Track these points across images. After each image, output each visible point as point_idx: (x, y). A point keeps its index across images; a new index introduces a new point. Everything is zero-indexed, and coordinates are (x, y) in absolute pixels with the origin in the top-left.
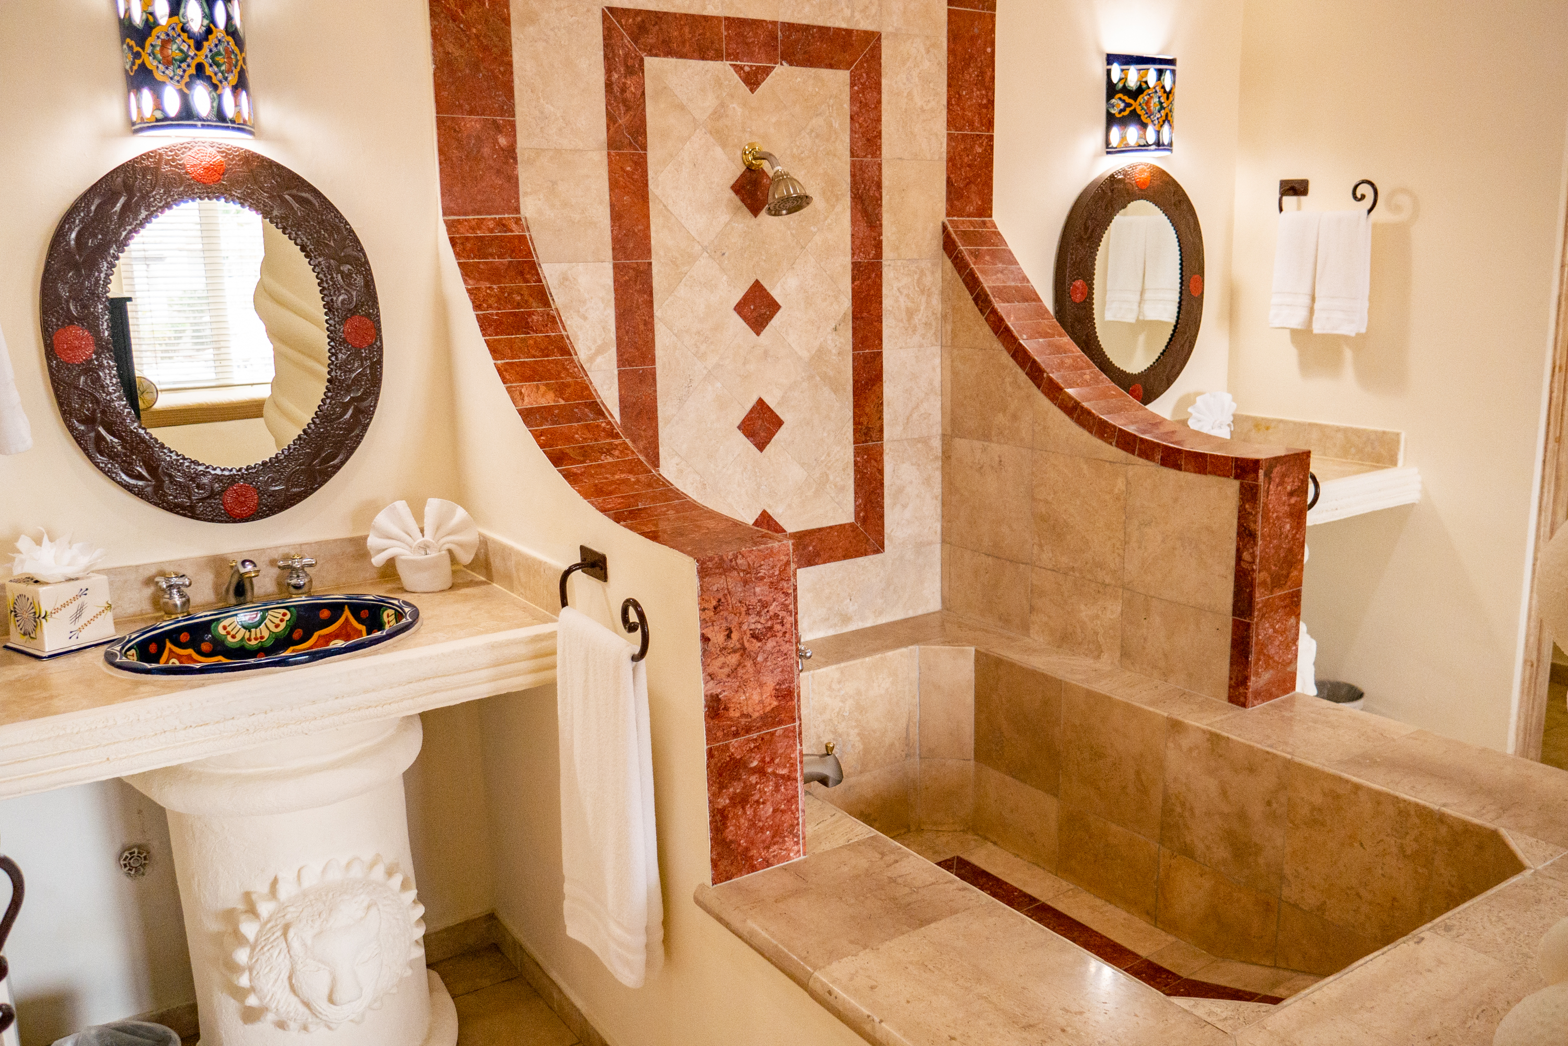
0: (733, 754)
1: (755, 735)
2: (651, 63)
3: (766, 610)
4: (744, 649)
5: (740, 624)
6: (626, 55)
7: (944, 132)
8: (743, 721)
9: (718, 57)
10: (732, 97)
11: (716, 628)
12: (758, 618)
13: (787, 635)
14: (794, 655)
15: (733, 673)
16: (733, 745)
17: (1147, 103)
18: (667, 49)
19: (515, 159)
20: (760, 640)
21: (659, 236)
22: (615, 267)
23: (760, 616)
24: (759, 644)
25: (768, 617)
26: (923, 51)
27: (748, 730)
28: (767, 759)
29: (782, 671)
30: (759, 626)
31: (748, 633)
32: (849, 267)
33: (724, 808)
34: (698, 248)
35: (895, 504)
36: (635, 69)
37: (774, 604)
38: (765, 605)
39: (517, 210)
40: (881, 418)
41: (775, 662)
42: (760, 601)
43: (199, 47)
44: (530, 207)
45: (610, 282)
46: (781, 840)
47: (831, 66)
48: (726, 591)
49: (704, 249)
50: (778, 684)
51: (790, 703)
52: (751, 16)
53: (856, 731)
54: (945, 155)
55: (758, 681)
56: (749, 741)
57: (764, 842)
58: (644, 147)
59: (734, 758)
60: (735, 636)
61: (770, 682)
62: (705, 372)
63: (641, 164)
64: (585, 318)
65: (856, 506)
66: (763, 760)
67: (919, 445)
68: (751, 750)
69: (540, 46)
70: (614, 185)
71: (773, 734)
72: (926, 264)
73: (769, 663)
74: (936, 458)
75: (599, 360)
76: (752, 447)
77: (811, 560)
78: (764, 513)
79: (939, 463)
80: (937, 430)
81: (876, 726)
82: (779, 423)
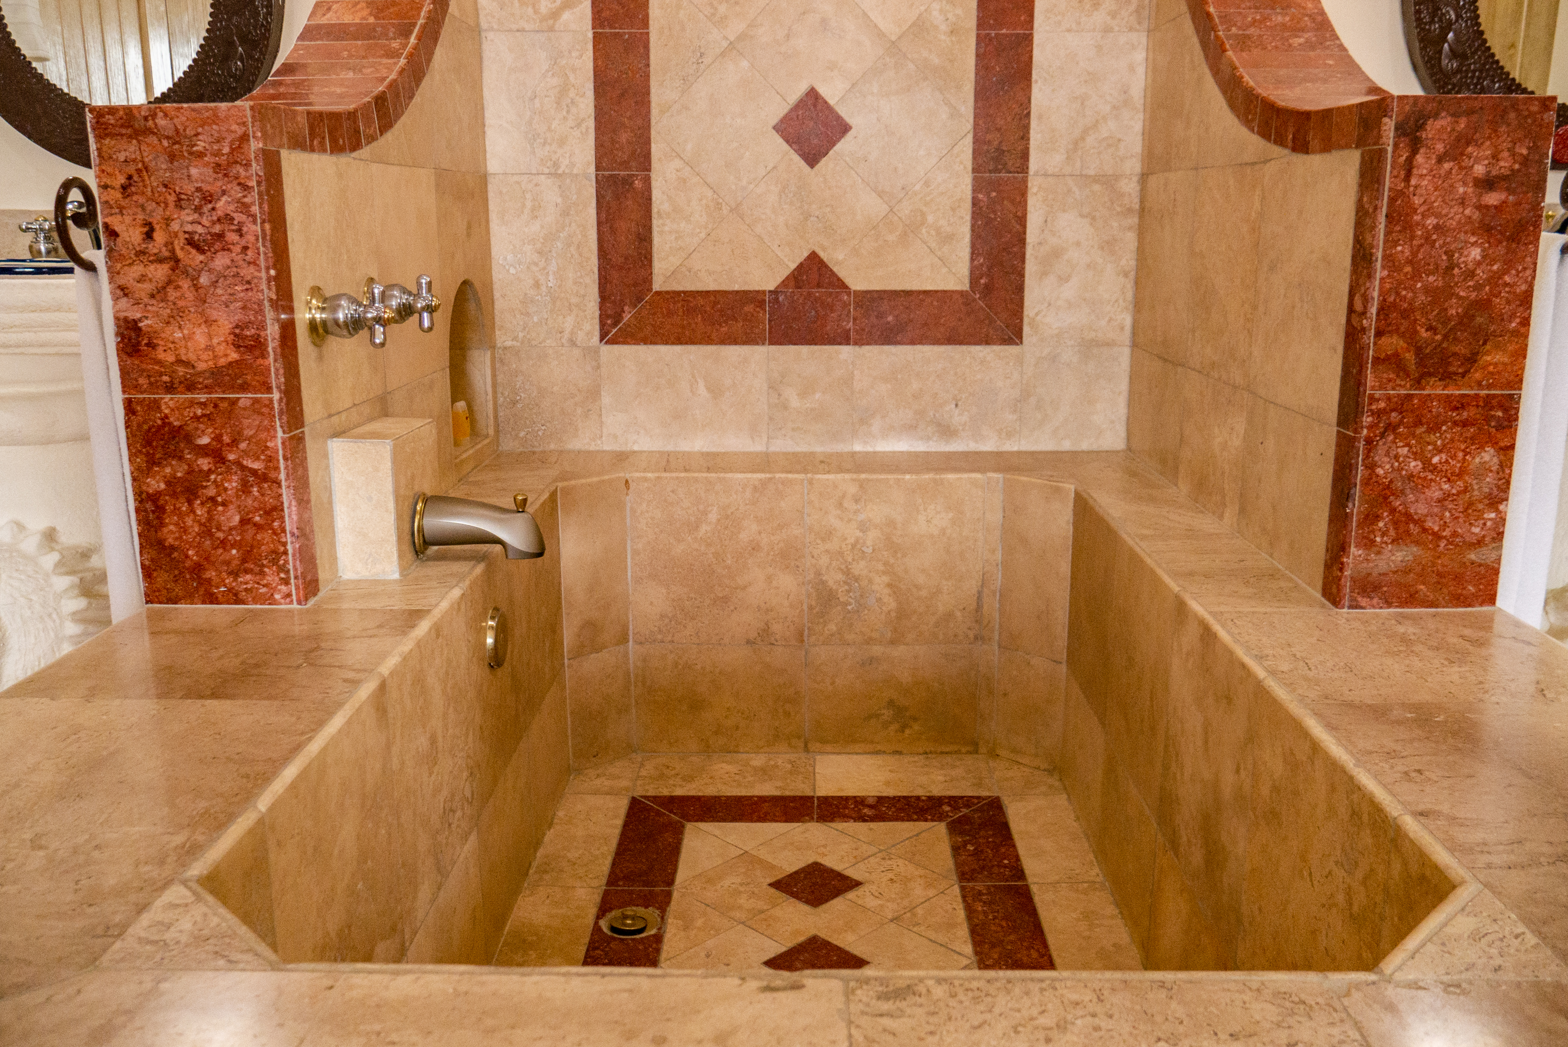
0: (166, 417)
1: (203, 397)
3: (210, 206)
4: (177, 261)
5: (168, 221)
8: (181, 370)
11: (128, 219)
12: (196, 216)
13: (249, 253)
14: (264, 286)
15: (159, 293)
16: (166, 403)
20: (201, 251)
23: (201, 214)
24: (202, 258)
25: (215, 218)
27: (190, 387)
28: (226, 439)
29: (244, 308)
30: (200, 229)
31: (182, 237)
33: (159, 493)
35: (1045, 274)
37: (224, 199)
38: (208, 198)
40: (1025, 137)
41: (229, 291)
42: (198, 189)
46: (257, 569)
48: (140, 165)
50: (237, 326)
51: (260, 361)
53: (886, 579)
55: (202, 314)
56: (192, 403)
57: (228, 563)
59: (170, 424)
60: (159, 236)
61: (225, 322)
62: (725, 44)
65: (973, 269)
66: (218, 438)
67: (1097, 187)
68: (197, 418)
71: (234, 402)
73: (219, 291)
74: (1130, 210)
75: (566, 16)
76: (796, 158)
77: (889, 336)
78: (813, 256)
79: (1134, 220)
80: (1134, 166)
81: (921, 579)
82: (845, 128)
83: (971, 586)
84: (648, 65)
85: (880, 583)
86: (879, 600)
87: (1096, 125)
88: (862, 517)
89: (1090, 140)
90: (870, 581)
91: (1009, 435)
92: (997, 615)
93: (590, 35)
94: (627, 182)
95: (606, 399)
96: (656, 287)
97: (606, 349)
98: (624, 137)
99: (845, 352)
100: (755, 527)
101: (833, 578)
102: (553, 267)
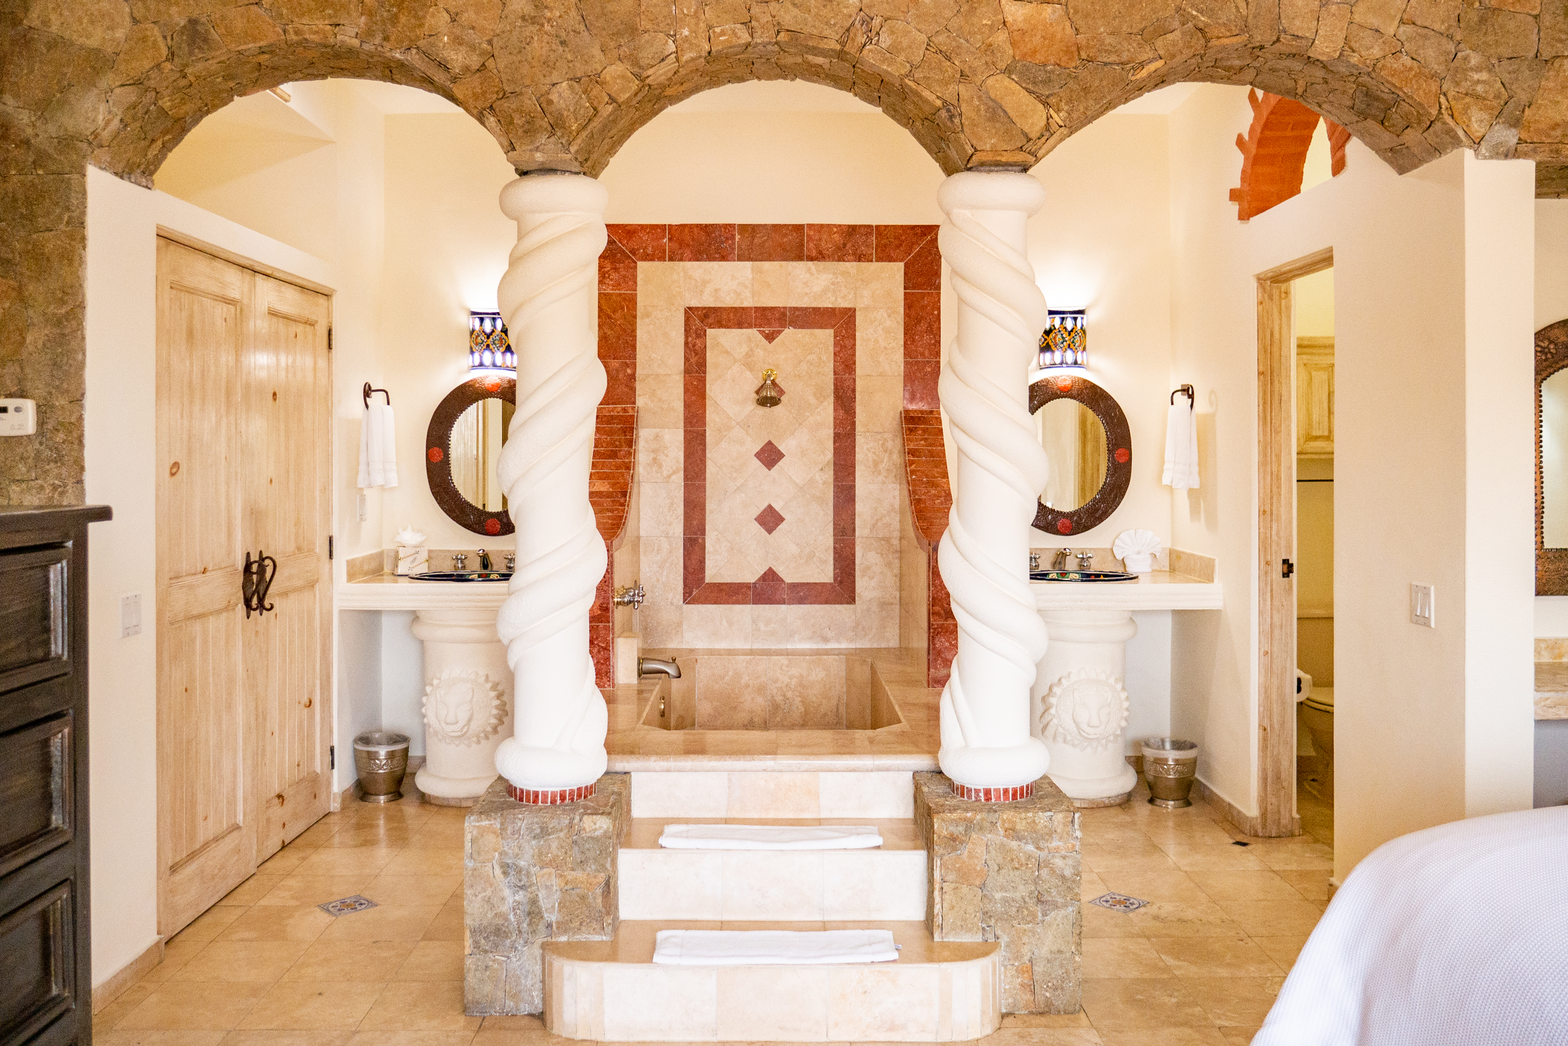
2: (709, 332)
6: (697, 329)
7: (902, 360)
9: (750, 326)
10: (758, 346)
14: (610, 592)
17: (1055, 338)
18: (719, 324)
19: (635, 380)
21: (711, 416)
22: (685, 431)
26: (885, 315)
29: (603, 599)
32: (832, 435)
34: (734, 423)
35: (863, 576)
36: (701, 335)
39: (634, 403)
40: (854, 523)
43: (488, 338)
44: (640, 401)
45: (682, 438)
46: (600, 677)
47: (822, 328)
49: (738, 423)
51: (607, 614)
52: (770, 305)
53: (799, 699)
54: (902, 374)
58: (705, 372)
61: (598, 602)
62: (735, 487)
63: (703, 381)
64: (667, 456)
65: (835, 574)
67: (883, 542)
69: (651, 327)
70: (686, 391)
71: (597, 626)
72: (888, 436)
74: (896, 551)
75: (674, 477)
76: (763, 531)
77: (801, 601)
78: (770, 569)
79: (898, 555)
80: (897, 534)
81: (814, 699)
82: (782, 519)
83: (834, 702)
84: (705, 495)
85: (797, 700)
86: (797, 707)
87: (881, 519)
88: (790, 673)
89: (880, 524)
90: (794, 699)
91: (851, 641)
92: (844, 714)
93: (683, 484)
94: (696, 540)
95: (685, 627)
96: (707, 581)
97: (686, 607)
98: (695, 523)
99: (783, 607)
100: (747, 678)
101: (779, 699)
102: (665, 573)
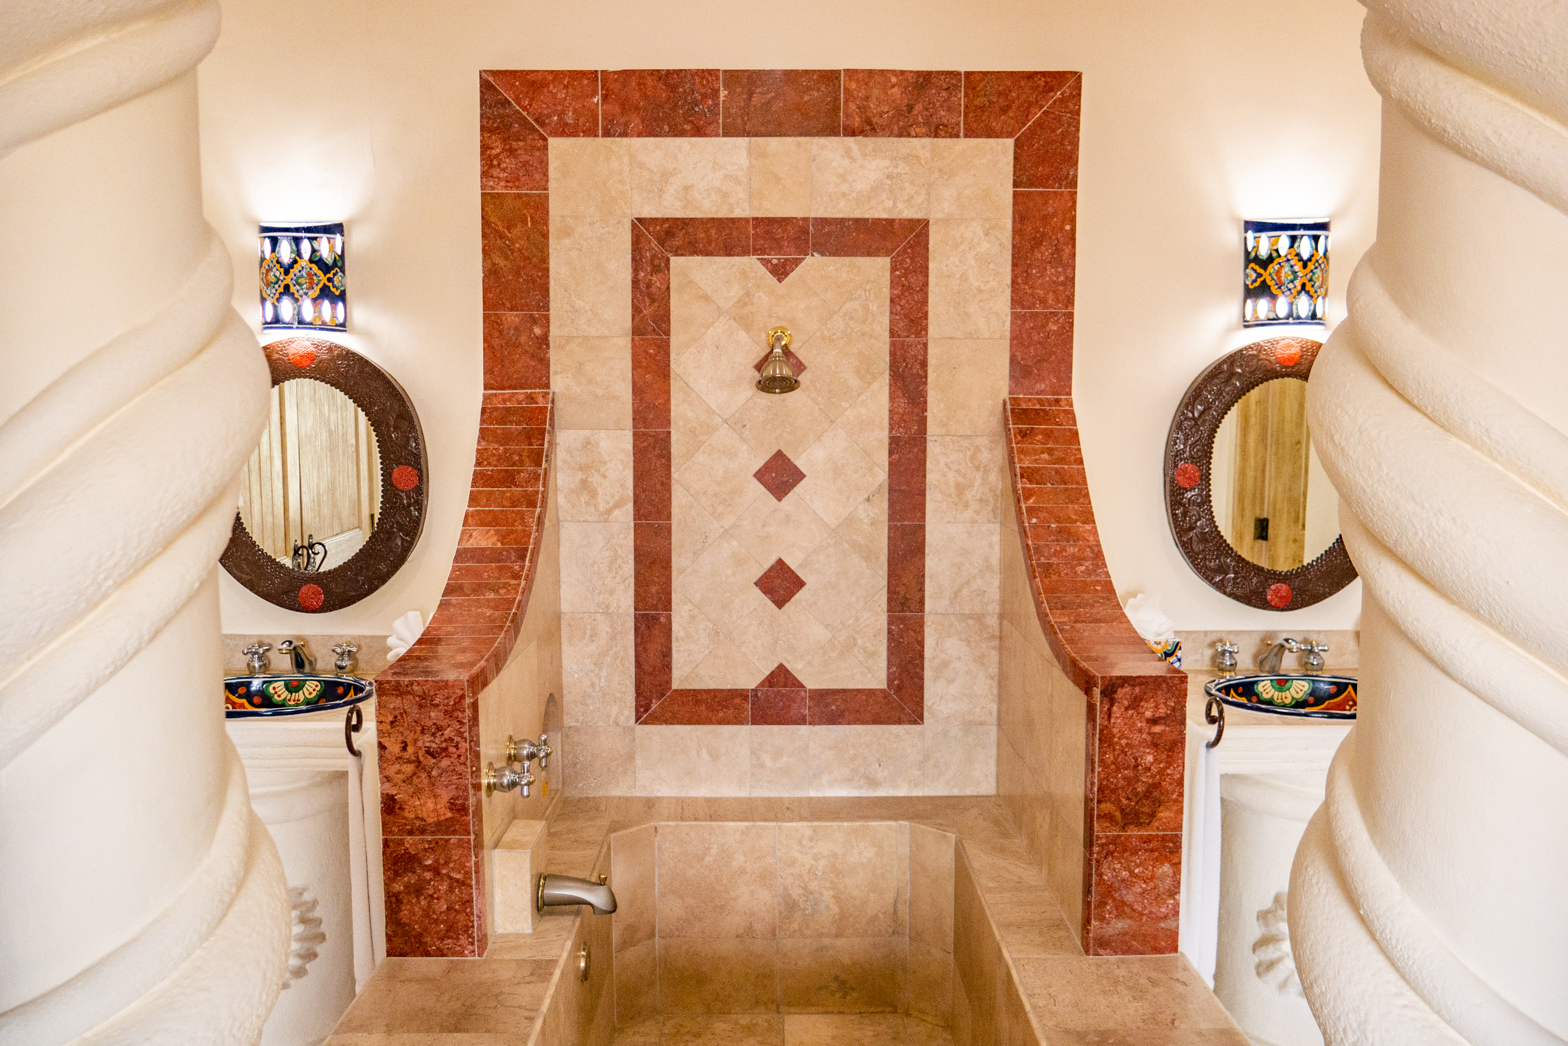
0: (407, 849)
1: (429, 838)
2: (676, 262)
3: (440, 733)
4: (419, 762)
5: (416, 741)
6: (654, 257)
7: (1008, 310)
8: (418, 823)
9: (745, 252)
10: (759, 286)
11: (393, 740)
12: (432, 738)
13: (462, 758)
14: (469, 776)
15: (408, 780)
16: (408, 841)
17: (1278, 273)
18: (693, 249)
19: (548, 346)
20: (435, 757)
21: (679, 408)
22: (635, 434)
23: (435, 737)
24: (434, 761)
25: (443, 739)
26: (980, 233)
27: (423, 831)
28: (442, 861)
29: (457, 788)
30: (434, 745)
31: (423, 749)
32: (886, 441)
33: (399, 893)
34: (718, 420)
35: (937, 677)
36: (661, 267)
37: (449, 729)
38: (439, 729)
39: (547, 386)
40: (922, 590)
41: (449, 779)
42: (434, 724)
43: (287, 272)
44: (558, 383)
45: (629, 447)
46: (455, 936)
47: (869, 254)
48: (402, 711)
49: (725, 421)
50: (452, 799)
51: (464, 818)
52: (780, 214)
53: (831, 893)
54: (1008, 334)
55: (432, 791)
56: (423, 841)
57: (437, 933)
58: (667, 333)
59: (409, 853)
60: (410, 749)
61: (445, 795)
62: (721, 530)
63: (664, 348)
64: (605, 477)
65: (889, 675)
66: (437, 861)
67: (970, 622)
68: (425, 850)
69: (574, 254)
70: (636, 365)
71: (447, 841)
72: (983, 441)
73: (443, 779)
74: (993, 637)
75: (616, 512)
76: (770, 603)
77: (833, 719)
78: (781, 667)
79: (996, 643)
80: (994, 608)
81: (856, 893)
82: (800, 584)
83: (890, 897)
84: (670, 544)
85: (828, 895)
86: (827, 907)
87: (968, 582)
88: (814, 851)
89: (965, 592)
90: (821, 894)
91: (916, 785)
92: (907, 917)
93: (632, 524)
94: (655, 618)
95: (639, 762)
96: (675, 685)
97: (639, 728)
98: (654, 589)
99: (804, 729)
100: (742, 858)
101: (796, 893)
102: (604, 674)
